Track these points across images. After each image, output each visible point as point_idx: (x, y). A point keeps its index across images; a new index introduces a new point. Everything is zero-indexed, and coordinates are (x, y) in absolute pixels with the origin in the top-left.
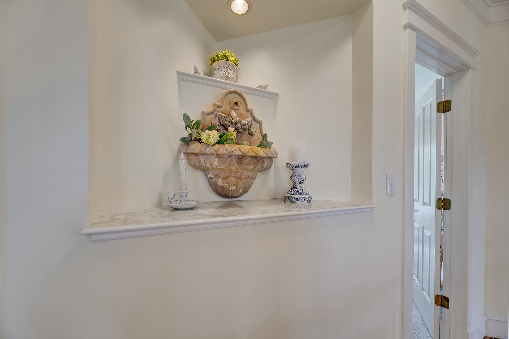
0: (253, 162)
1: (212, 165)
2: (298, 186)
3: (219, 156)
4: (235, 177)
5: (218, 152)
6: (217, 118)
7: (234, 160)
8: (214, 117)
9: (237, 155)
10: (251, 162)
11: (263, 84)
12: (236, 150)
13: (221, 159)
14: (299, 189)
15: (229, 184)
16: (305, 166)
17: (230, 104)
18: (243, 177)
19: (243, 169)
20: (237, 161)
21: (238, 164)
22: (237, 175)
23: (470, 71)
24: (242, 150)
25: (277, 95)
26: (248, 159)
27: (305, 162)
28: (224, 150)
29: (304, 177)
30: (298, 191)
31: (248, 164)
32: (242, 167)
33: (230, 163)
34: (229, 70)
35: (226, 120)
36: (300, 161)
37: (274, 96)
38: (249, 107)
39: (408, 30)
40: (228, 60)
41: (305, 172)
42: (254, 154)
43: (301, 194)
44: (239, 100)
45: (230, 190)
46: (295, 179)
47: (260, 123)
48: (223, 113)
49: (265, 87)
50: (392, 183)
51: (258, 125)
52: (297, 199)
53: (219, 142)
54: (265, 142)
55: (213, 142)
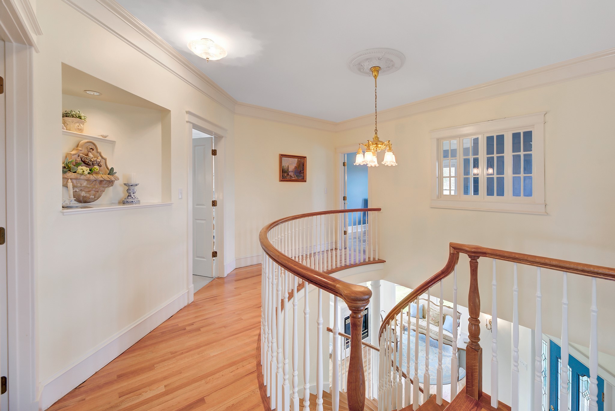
0: (108, 183)
1: (81, 185)
2: (132, 195)
3: (88, 180)
4: (95, 191)
5: (89, 179)
6: (80, 157)
7: (97, 182)
8: (77, 156)
9: (99, 180)
10: (106, 183)
11: (105, 134)
12: (100, 178)
13: (89, 182)
14: (133, 196)
15: (90, 195)
16: (136, 185)
17: (87, 149)
18: (100, 191)
19: (101, 187)
20: (99, 183)
21: (99, 184)
22: (96, 190)
23: (224, 138)
24: (103, 177)
25: (115, 142)
26: (105, 181)
27: (137, 183)
28: (93, 177)
29: (136, 191)
30: (132, 198)
31: (104, 184)
32: (101, 186)
33: (95, 184)
34: (81, 124)
35: (87, 159)
36: (133, 183)
37: (113, 143)
38: (99, 151)
40: (81, 119)
41: (136, 188)
42: (109, 180)
43: (134, 199)
44: (93, 147)
45: (90, 198)
46: (130, 191)
48: (83, 154)
49: (106, 137)
50: (181, 193)
51: (104, 160)
52: (132, 202)
53: (89, 173)
54: (111, 172)
55: (86, 173)
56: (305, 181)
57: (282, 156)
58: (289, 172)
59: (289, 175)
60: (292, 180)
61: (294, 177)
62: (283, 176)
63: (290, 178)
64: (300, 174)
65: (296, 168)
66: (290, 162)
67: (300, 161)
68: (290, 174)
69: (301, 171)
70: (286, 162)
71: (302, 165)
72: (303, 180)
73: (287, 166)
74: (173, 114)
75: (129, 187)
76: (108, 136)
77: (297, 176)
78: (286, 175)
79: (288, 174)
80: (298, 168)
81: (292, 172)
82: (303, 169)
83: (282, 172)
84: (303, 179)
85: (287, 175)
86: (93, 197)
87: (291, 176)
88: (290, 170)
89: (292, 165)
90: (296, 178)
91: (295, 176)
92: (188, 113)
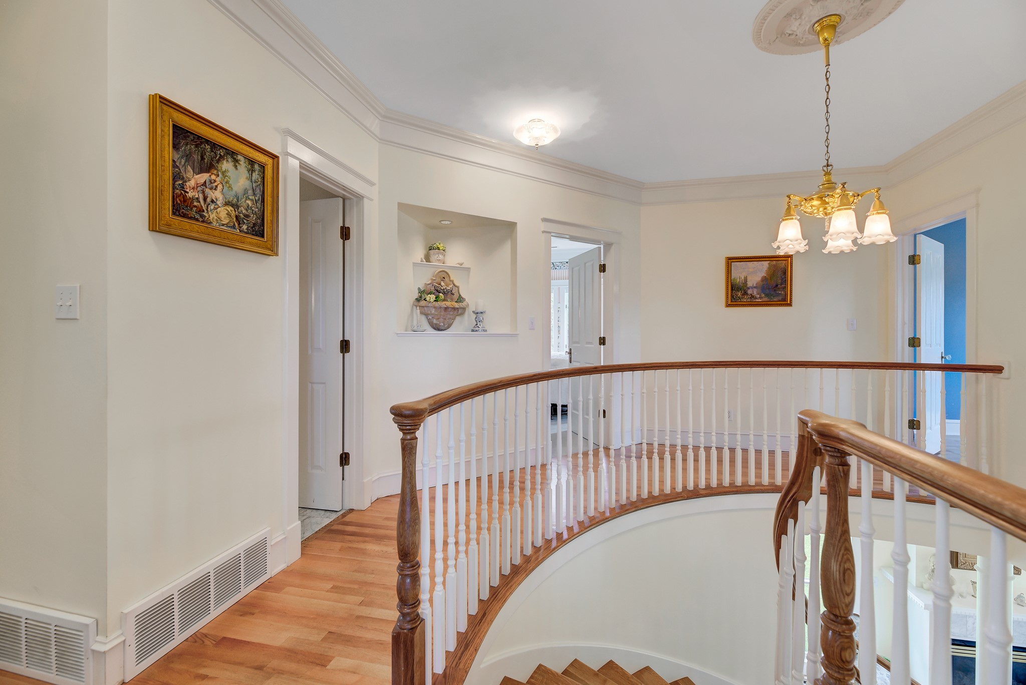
0: (453, 311)
1: (431, 313)
2: (479, 324)
3: (435, 308)
4: (443, 318)
5: (435, 306)
6: (434, 287)
8: (432, 286)
9: (444, 307)
11: (461, 262)
12: (444, 304)
15: (439, 322)
16: (482, 313)
17: (441, 278)
18: (447, 318)
19: (447, 314)
20: (444, 310)
23: (613, 247)
24: (447, 304)
25: (469, 268)
26: (450, 309)
27: (483, 310)
28: (437, 304)
29: (483, 319)
30: (478, 326)
31: (450, 312)
33: (441, 311)
34: (440, 255)
35: (438, 288)
36: (480, 310)
38: (451, 278)
39: (544, 234)
40: (439, 249)
43: (480, 328)
44: (444, 275)
45: (440, 326)
46: (477, 320)
47: (458, 287)
48: (437, 284)
50: (532, 323)
52: (477, 330)
53: (435, 301)
54: (460, 299)
55: (432, 300)
56: (790, 305)
57: (730, 261)
58: (749, 288)
59: (747, 294)
60: (756, 303)
61: (760, 298)
62: (732, 296)
63: (749, 300)
64: (775, 290)
65: (764, 279)
66: (751, 270)
67: (774, 266)
68: (749, 292)
69: (777, 286)
70: (740, 272)
71: (780, 274)
72: (785, 301)
73: (743, 278)
74: (519, 228)
75: (478, 314)
76: (463, 263)
77: (767, 295)
78: (739, 294)
79: (745, 293)
80: (771, 279)
81: (755, 287)
82: (784, 281)
83: (732, 290)
84: (785, 299)
85: (743, 295)
86: (443, 324)
87: (752, 297)
88: (750, 284)
89: (755, 275)
90: (766, 299)
91: (763, 295)
92: (545, 220)
